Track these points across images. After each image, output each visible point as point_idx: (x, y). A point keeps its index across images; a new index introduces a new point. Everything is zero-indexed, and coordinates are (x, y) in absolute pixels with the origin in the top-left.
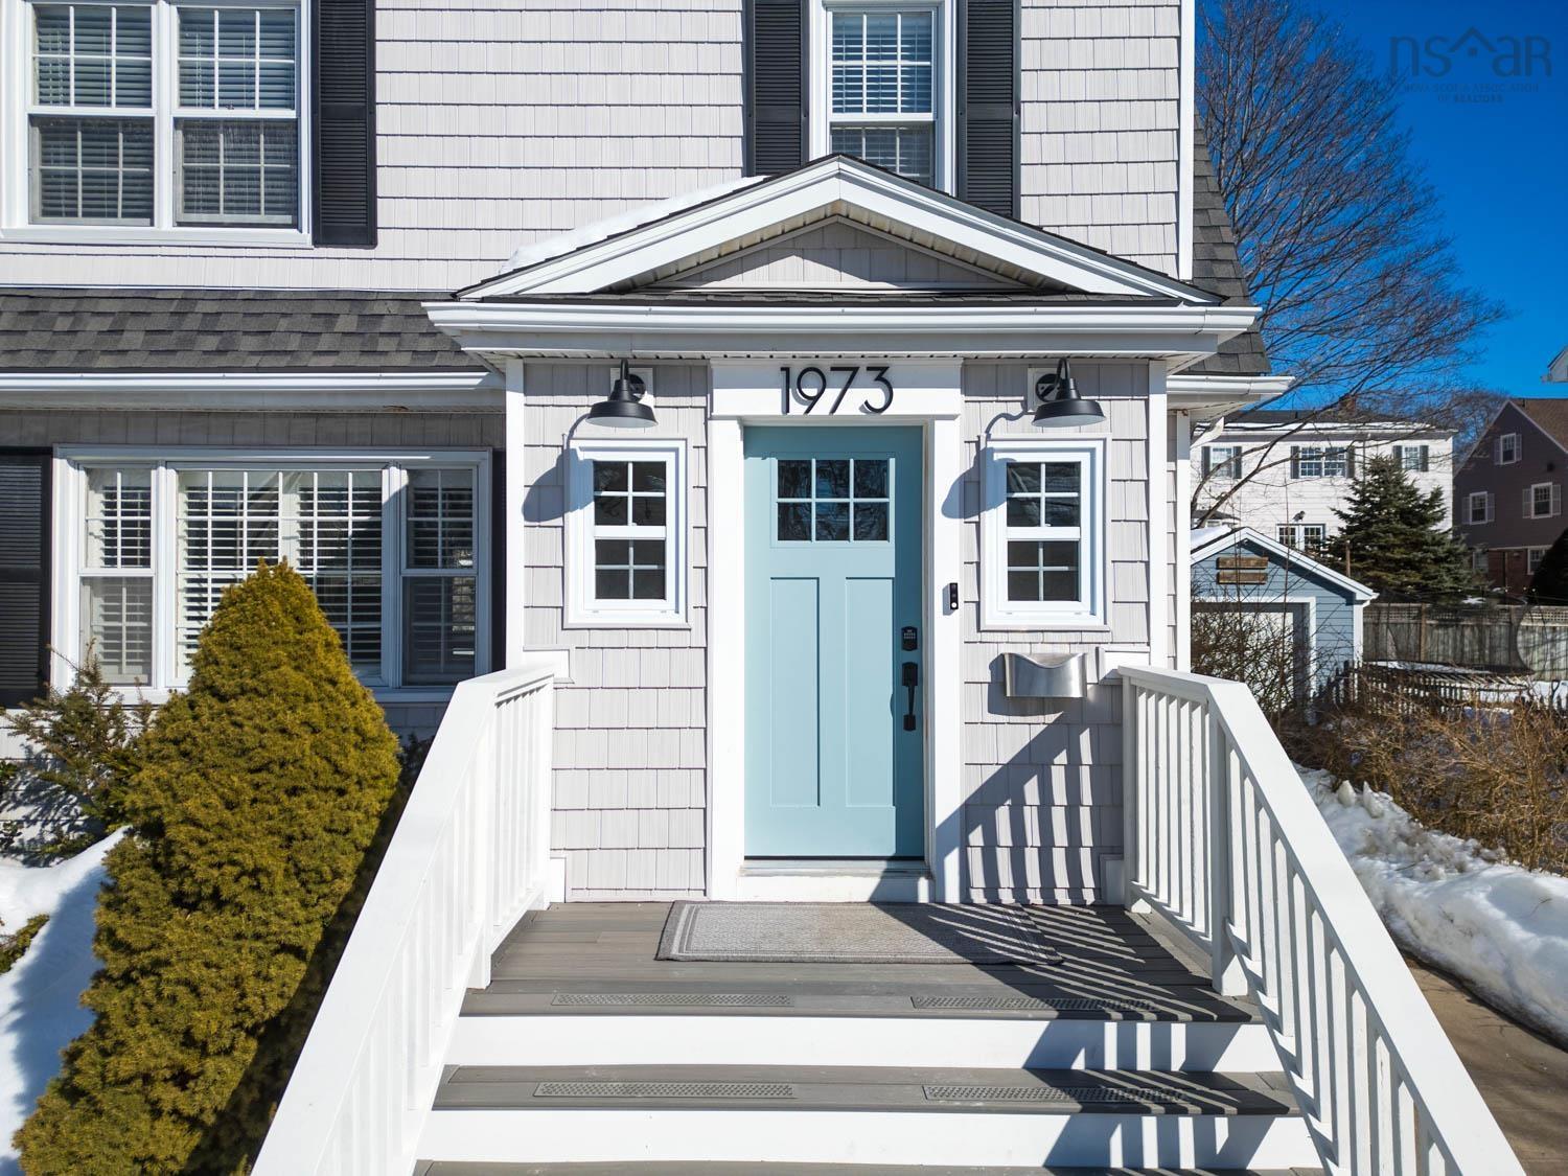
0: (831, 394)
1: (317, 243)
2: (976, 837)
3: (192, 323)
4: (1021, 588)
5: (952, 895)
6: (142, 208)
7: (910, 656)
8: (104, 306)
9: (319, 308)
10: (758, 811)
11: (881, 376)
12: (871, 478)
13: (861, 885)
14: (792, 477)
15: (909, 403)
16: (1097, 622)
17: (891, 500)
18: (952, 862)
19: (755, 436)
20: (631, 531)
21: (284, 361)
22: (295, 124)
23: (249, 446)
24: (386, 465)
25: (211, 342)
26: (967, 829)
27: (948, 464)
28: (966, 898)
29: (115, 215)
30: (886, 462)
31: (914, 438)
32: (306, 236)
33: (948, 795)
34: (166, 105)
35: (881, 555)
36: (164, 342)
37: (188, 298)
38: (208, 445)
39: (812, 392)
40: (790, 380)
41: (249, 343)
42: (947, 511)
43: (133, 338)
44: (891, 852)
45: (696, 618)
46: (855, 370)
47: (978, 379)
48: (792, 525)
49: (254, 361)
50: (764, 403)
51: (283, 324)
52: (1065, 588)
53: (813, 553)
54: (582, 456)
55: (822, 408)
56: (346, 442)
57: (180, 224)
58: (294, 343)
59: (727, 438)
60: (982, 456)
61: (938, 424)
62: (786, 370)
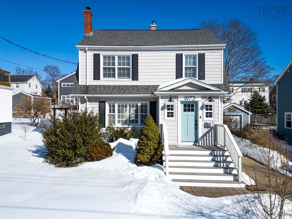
0: (189, 99)
1: (132, 80)
2: (203, 139)
3: (121, 89)
4: (207, 116)
5: (200, 145)
6: (114, 77)
7: (196, 123)
8: (111, 87)
9: (133, 87)
10: (182, 137)
11: (194, 97)
12: (193, 106)
13: (192, 143)
14: (185, 106)
15: (196, 99)
16: (214, 119)
17: (194, 108)
18: (200, 142)
19: (182, 102)
20: (170, 111)
21: (131, 93)
22: (129, 68)
23: (125, 101)
24: (139, 103)
25: (123, 91)
26: (202, 139)
27: (200, 105)
28: (202, 145)
29: (111, 77)
30: (194, 105)
31: (197, 102)
32: (131, 80)
33: (200, 135)
34: (116, 66)
35: (193, 113)
36: (118, 91)
37: (119, 86)
38: (121, 101)
39: (187, 98)
40: (185, 97)
41: (127, 91)
42: (200, 109)
43: (115, 91)
44: (194, 141)
45: (177, 119)
46: (191, 96)
47: (203, 97)
48: (185, 110)
49: (128, 93)
50: (183, 99)
51: (130, 89)
52: (211, 116)
53: (187, 113)
54: (166, 104)
55: (188, 100)
56: (135, 101)
57: (118, 78)
58: (131, 91)
59: (179, 102)
60: (203, 104)
61: (199, 101)
62: (185, 96)
